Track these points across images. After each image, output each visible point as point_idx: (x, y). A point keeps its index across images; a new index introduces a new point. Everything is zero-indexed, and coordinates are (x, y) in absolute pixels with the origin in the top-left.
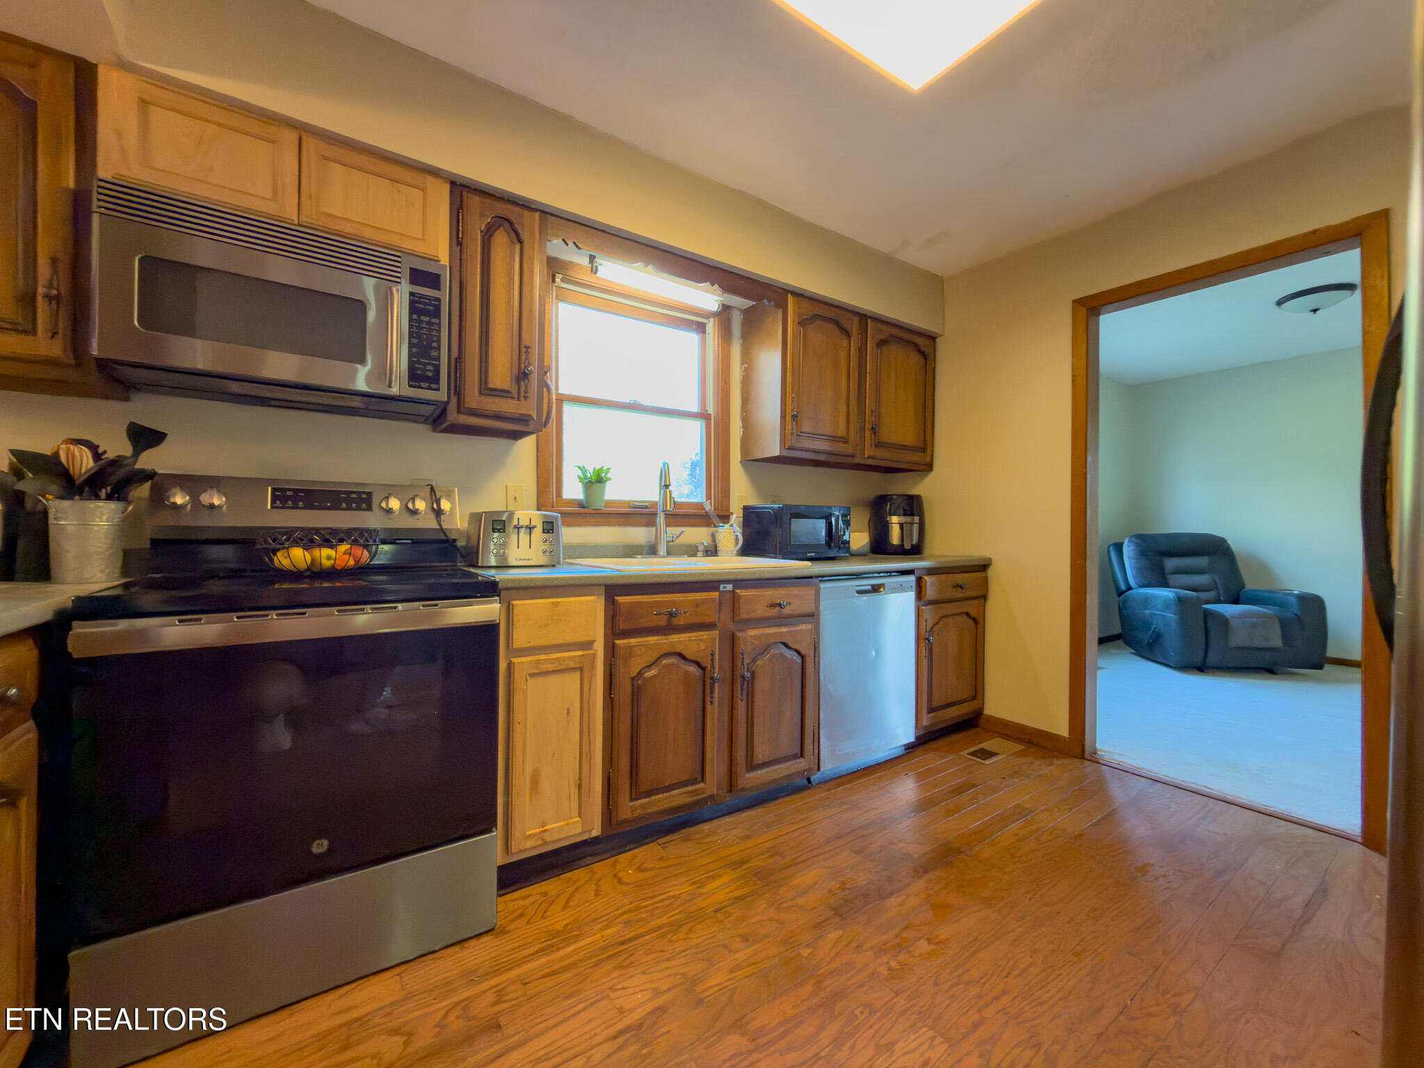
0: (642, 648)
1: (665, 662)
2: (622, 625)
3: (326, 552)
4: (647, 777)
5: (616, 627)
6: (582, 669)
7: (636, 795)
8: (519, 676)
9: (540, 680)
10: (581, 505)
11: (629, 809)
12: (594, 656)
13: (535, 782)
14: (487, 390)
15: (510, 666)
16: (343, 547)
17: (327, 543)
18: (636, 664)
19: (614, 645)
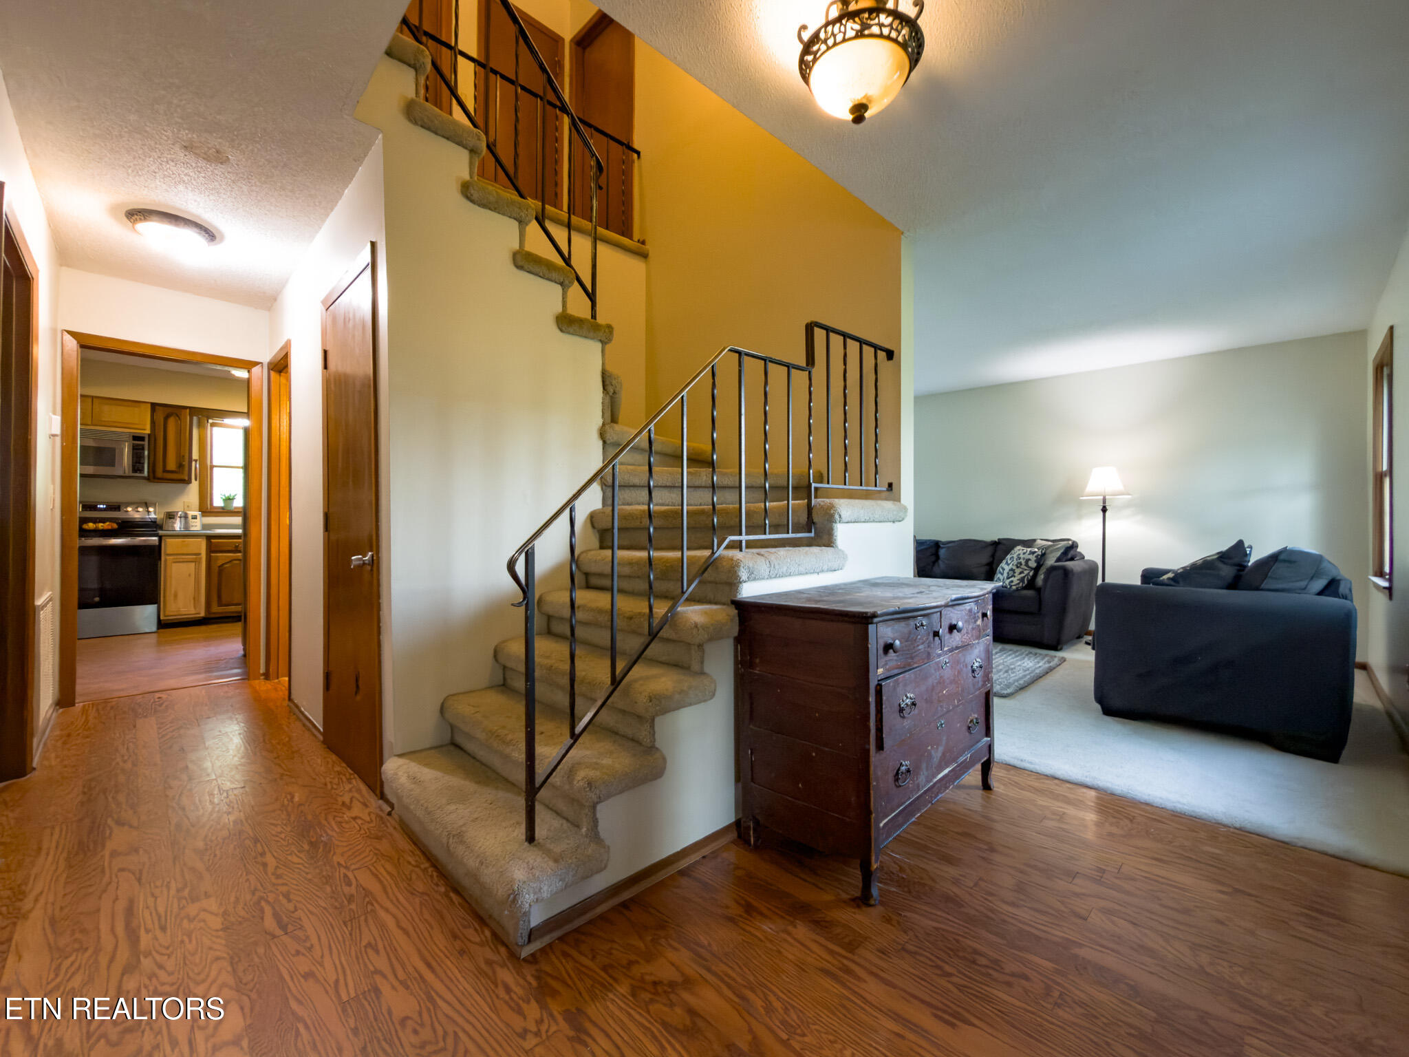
0: (222, 557)
1: (235, 562)
2: (213, 549)
3: (101, 524)
4: (225, 599)
5: (211, 549)
6: (197, 562)
7: (220, 604)
8: (169, 563)
9: (177, 564)
10: (222, 508)
11: (216, 609)
12: (201, 558)
13: (176, 596)
14: (165, 471)
15: (166, 560)
16: (108, 523)
17: (100, 522)
18: (220, 563)
19: (210, 556)
